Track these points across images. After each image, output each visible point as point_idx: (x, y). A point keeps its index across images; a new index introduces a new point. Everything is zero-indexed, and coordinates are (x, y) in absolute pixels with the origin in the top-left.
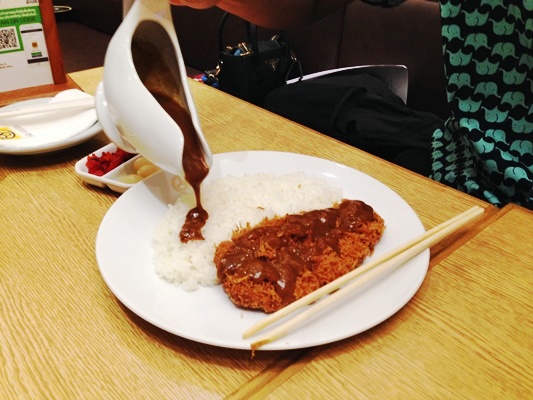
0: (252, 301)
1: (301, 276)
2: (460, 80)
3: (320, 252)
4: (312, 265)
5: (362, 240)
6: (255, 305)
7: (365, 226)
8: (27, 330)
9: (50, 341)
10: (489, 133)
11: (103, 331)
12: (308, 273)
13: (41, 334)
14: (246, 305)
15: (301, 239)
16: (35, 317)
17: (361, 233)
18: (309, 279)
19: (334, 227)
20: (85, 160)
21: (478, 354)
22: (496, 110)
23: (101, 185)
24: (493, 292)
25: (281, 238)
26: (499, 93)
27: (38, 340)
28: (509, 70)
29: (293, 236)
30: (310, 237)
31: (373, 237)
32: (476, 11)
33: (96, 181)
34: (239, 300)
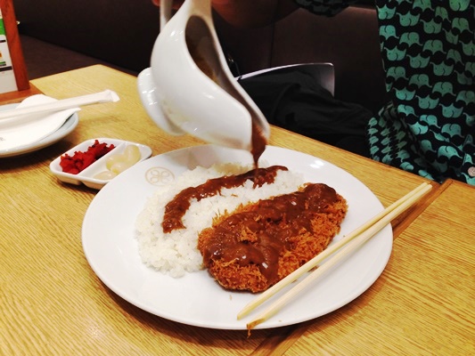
0: (240, 283)
1: (282, 256)
2: (397, 73)
3: (296, 233)
4: (291, 245)
5: (330, 219)
6: (243, 286)
7: (331, 207)
8: (23, 327)
9: (47, 335)
10: (423, 117)
11: (98, 322)
12: (288, 254)
13: (37, 329)
14: (234, 288)
15: (277, 222)
16: (29, 313)
17: (328, 213)
18: (290, 259)
19: (304, 209)
20: (58, 160)
21: (448, 316)
22: (428, 98)
23: (76, 183)
24: (450, 259)
25: (258, 222)
26: (430, 84)
27: (35, 335)
28: (438, 63)
29: (269, 220)
30: (284, 219)
31: (339, 216)
32: (409, 13)
33: (72, 179)
34: (227, 283)
